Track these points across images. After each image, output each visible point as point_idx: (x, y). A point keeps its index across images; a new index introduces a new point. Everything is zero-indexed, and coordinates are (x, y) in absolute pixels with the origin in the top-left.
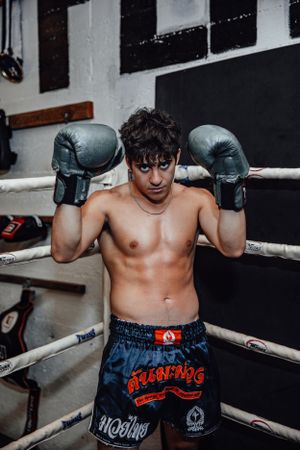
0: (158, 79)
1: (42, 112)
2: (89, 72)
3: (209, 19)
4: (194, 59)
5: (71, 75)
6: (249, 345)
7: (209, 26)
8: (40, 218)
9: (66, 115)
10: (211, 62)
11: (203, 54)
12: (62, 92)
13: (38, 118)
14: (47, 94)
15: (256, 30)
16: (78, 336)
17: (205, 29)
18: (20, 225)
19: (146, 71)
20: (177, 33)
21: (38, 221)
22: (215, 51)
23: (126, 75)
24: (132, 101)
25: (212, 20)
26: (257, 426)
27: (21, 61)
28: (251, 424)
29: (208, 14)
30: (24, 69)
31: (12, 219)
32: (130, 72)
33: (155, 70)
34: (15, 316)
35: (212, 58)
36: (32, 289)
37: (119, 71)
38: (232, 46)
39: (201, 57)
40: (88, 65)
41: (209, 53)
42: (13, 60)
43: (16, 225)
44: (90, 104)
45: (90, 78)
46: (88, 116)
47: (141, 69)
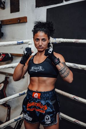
0: (48, 10)
1: (11, 19)
2: (26, 6)
4: (59, 3)
5: (20, 7)
6: (73, 98)
8: (10, 54)
9: (18, 21)
10: (65, 4)
11: (62, 2)
12: (17, 13)
13: (10, 22)
14: (12, 14)
16: (20, 94)
18: (4, 56)
19: (44, 7)
21: (10, 55)
23: (37, 8)
24: (39, 17)
26: (76, 123)
27: (4, 2)
28: (74, 122)
30: (6, 5)
31: (2, 54)
32: (39, 7)
33: (47, 7)
34: (3, 85)
36: (8, 76)
37: (35, 7)
39: (61, 3)
40: (26, 4)
41: (64, 1)
42: (2, 2)
43: (3, 56)
44: (26, 17)
45: (26, 9)
46: (25, 21)
47: (42, 6)
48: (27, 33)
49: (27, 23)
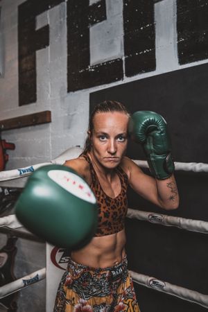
0: (91, 95)
2: (48, 91)
3: (123, 54)
4: (115, 81)
5: (38, 93)
7: (123, 59)
9: (34, 120)
10: (126, 82)
11: (121, 78)
12: (32, 105)
14: (23, 107)
15: (155, 60)
17: (121, 60)
20: (103, 63)
22: (129, 75)
23: (71, 93)
24: (75, 110)
25: (125, 54)
29: (123, 50)
32: (74, 91)
33: (89, 89)
35: (127, 80)
37: (66, 90)
38: (140, 72)
39: (119, 80)
40: (48, 87)
41: (125, 77)
44: (49, 112)
45: (49, 95)
46: (48, 120)
47: (80, 89)
48: (51, 145)
49: (50, 124)
